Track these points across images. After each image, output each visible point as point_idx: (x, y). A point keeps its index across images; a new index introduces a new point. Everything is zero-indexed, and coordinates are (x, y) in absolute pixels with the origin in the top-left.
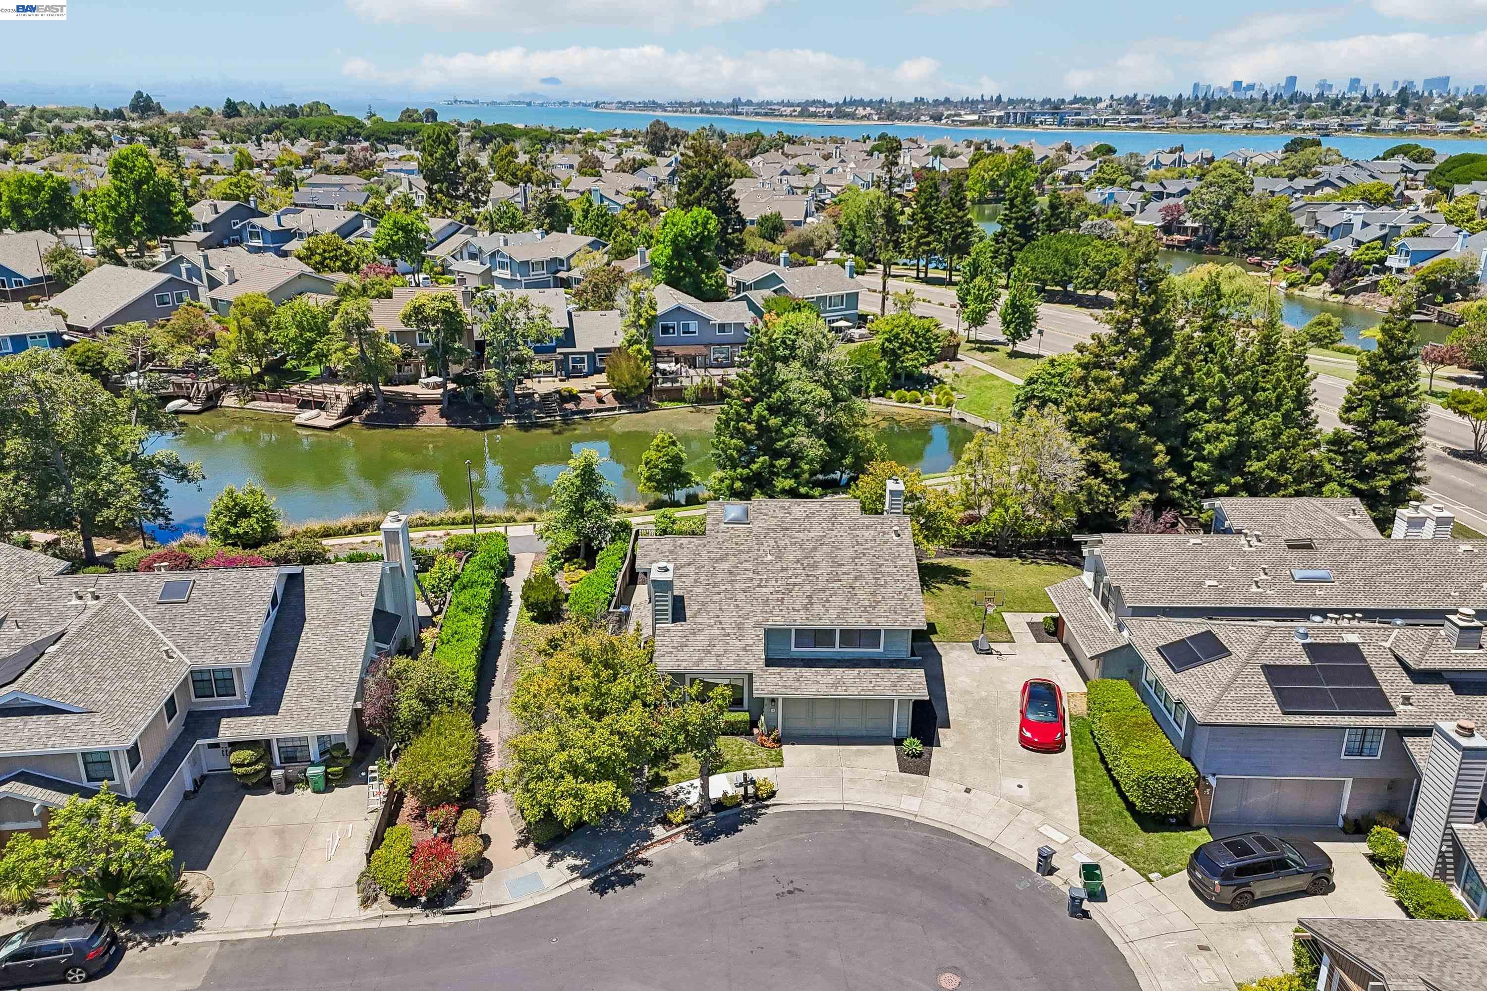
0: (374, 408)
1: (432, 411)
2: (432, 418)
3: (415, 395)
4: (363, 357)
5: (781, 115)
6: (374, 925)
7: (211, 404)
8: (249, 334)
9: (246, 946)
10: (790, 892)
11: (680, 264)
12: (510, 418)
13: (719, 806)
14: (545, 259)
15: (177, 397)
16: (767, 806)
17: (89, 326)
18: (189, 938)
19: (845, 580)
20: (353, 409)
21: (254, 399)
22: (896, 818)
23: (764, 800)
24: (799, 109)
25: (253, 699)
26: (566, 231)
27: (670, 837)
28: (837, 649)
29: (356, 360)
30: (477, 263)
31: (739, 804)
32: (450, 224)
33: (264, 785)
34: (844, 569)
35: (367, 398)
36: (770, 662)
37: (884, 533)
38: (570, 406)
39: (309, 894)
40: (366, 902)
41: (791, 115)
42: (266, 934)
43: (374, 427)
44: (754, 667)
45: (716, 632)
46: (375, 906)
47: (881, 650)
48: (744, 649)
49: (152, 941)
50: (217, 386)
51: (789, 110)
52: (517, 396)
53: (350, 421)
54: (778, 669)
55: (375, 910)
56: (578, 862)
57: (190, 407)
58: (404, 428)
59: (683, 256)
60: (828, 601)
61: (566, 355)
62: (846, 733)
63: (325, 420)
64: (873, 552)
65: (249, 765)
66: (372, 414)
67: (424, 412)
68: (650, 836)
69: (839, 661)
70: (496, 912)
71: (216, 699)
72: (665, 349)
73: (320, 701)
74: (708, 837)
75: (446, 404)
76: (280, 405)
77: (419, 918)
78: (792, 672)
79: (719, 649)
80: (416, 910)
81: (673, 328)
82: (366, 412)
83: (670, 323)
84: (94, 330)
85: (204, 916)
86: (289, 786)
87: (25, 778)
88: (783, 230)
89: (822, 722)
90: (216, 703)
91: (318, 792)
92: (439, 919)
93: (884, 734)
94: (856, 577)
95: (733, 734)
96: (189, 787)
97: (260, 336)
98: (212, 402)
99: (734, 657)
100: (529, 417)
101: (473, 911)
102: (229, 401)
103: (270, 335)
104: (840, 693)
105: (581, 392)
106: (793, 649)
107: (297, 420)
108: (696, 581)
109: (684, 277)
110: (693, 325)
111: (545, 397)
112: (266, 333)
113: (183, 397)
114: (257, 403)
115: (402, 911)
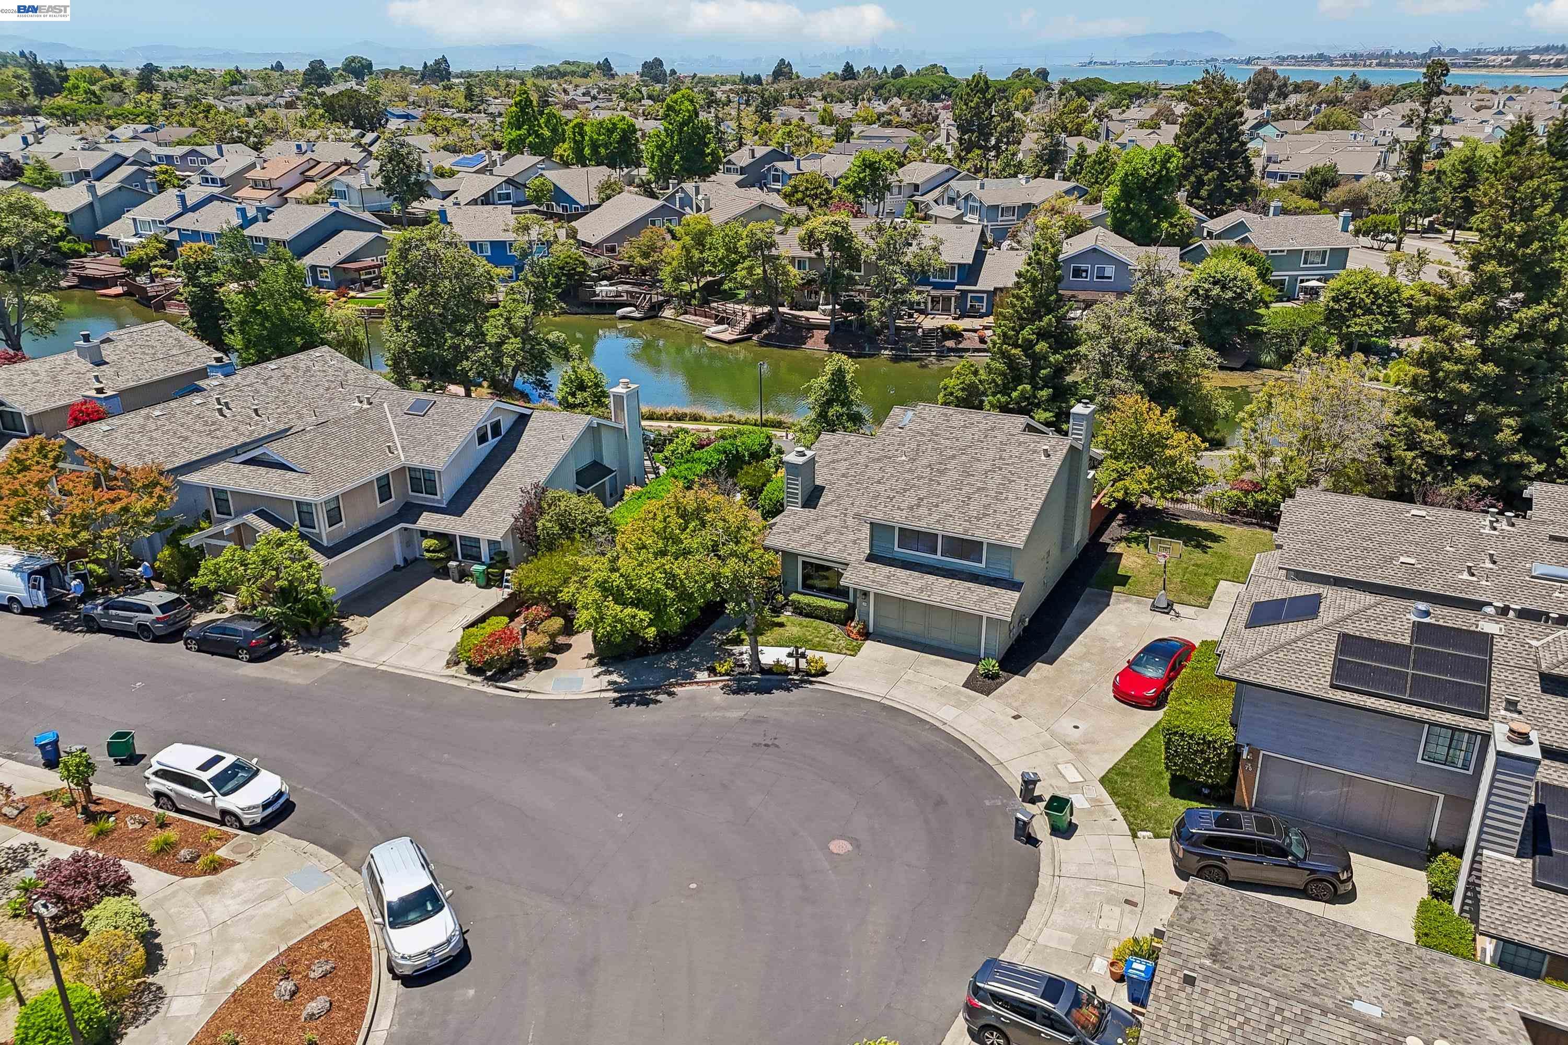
0: (772, 329)
1: (820, 335)
2: (817, 342)
3: (807, 319)
4: (765, 277)
5: (1487, 66)
6: (444, 680)
7: (653, 313)
8: (688, 251)
9: (357, 669)
10: (766, 745)
11: (1128, 206)
12: (886, 349)
13: (766, 671)
14: (1017, 205)
15: (630, 305)
16: (811, 683)
17: (593, 242)
18: (328, 655)
19: (966, 489)
20: (756, 326)
21: (686, 313)
22: (922, 720)
23: (814, 676)
24: (1514, 57)
25: (450, 502)
26: (1053, 177)
27: (709, 682)
28: (939, 556)
29: (759, 280)
30: (953, 208)
31: (788, 674)
32: (947, 170)
33: (443, 573)
34: (972, 480)
35: (769, 318)
36: (871, 558)
37: (1035, 452)
38: (950, 344)
39: (421, 649)
40: (449, 664)
41: (1500, 66)
42: (374, 666)
43: (768, 345)
44: (853, 559)
45: (837, 522)
46: (455, 668)
47: (983, 565)
48: (854, 542)
49: (306, 651)
50: (661, 298)
51: (1499, 59)
52: (899, 329)
53: (750, 338)
54: (875, 565)
55: (452, 671)
56: (620, 680)
57: (636, 315)
58: (791, 348)
59: (1133, 198)
60: (937, 506)
61: (964, 293)
62: (934, 643)
63: (728, 334)
64: (1010, 468)
65: (433, 551)
66: (770, 334)
67: (812, 337)
68: (692, 676)
69: (938, 568)
70: (532, 696)
71: (424, 495)
72: (1070, 293)
73: (494, 513)
74: (740, 690)
75: (832, 329)
76: (703, 320)
77: (478, 685)
78: (887, 570)
79: (831, 537)
80: (479, 679)
81: (1086, 271)
82: (765, 332)
83: (1083, 266)
84: (596, 246)
85: (347, 645)
86: (463, 576)
87: (262, 514)
88: (1336, 185)
89: (912, 626)
90: (425, 499)
91: (480, 587)
92: (491, 690)
93: (971, 651)
94: (979, 489)
95: (828, 621)
96: (399, 562)
97: (696, 254)
98: (654, 311)
99: (841, 546)
100: (905, 349)
101: (517, 691)
102: (668, 313)
103: (705, 255)
104: (923, 598)
105: (965, 330)
106: (896, 548)
107: (707, 333)
108: (843, 475)
109: (1131, 220)
110: (1110, 270)
111: (929, 333)
112: (701, 252)
113: (635, 306)
114: (687, 316)
115: (469, 677)
